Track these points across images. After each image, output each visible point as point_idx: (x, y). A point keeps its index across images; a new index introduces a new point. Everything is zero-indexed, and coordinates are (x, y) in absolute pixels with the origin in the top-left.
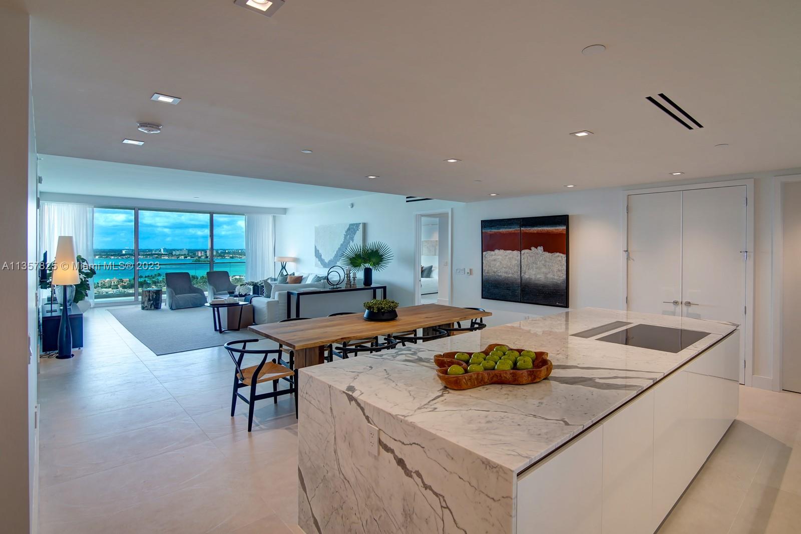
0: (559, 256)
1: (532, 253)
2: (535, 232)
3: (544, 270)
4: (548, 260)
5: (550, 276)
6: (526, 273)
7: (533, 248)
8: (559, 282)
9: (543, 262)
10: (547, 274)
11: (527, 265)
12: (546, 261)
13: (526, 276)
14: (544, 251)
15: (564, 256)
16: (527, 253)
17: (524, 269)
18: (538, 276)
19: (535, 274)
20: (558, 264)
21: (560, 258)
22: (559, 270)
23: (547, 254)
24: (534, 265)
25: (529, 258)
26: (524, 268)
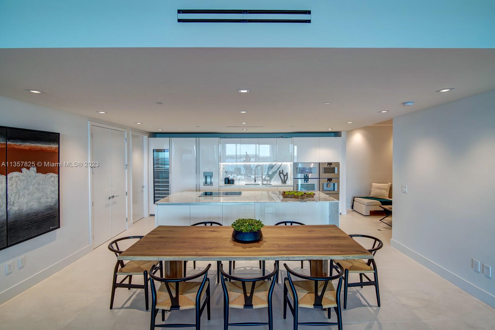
0: (52, 177)
1: (23, 176)
2: (27, 148)
3: (37, 195)
4: (41, 182)
5: (43, 200)
6: (15, 205)
7: (24, 170)
8: (52, 204)
9: (36, 186)
10: (41, 199)
11: (16, 193)
12: (39, 184)
13: (14, 209)
14: (37, 172)
15: (56, 175)
16: (17, 177)
17: (12, 200)
18: (31, 204)
19: (26, 203)
20: (51, 185)
21: (53, 179)
22: (52, 192)
23: (41, 175)
24: (26, 191)
25: (19, 182)
26: (11, 198)
